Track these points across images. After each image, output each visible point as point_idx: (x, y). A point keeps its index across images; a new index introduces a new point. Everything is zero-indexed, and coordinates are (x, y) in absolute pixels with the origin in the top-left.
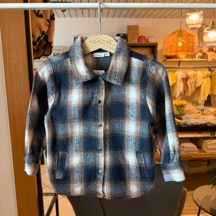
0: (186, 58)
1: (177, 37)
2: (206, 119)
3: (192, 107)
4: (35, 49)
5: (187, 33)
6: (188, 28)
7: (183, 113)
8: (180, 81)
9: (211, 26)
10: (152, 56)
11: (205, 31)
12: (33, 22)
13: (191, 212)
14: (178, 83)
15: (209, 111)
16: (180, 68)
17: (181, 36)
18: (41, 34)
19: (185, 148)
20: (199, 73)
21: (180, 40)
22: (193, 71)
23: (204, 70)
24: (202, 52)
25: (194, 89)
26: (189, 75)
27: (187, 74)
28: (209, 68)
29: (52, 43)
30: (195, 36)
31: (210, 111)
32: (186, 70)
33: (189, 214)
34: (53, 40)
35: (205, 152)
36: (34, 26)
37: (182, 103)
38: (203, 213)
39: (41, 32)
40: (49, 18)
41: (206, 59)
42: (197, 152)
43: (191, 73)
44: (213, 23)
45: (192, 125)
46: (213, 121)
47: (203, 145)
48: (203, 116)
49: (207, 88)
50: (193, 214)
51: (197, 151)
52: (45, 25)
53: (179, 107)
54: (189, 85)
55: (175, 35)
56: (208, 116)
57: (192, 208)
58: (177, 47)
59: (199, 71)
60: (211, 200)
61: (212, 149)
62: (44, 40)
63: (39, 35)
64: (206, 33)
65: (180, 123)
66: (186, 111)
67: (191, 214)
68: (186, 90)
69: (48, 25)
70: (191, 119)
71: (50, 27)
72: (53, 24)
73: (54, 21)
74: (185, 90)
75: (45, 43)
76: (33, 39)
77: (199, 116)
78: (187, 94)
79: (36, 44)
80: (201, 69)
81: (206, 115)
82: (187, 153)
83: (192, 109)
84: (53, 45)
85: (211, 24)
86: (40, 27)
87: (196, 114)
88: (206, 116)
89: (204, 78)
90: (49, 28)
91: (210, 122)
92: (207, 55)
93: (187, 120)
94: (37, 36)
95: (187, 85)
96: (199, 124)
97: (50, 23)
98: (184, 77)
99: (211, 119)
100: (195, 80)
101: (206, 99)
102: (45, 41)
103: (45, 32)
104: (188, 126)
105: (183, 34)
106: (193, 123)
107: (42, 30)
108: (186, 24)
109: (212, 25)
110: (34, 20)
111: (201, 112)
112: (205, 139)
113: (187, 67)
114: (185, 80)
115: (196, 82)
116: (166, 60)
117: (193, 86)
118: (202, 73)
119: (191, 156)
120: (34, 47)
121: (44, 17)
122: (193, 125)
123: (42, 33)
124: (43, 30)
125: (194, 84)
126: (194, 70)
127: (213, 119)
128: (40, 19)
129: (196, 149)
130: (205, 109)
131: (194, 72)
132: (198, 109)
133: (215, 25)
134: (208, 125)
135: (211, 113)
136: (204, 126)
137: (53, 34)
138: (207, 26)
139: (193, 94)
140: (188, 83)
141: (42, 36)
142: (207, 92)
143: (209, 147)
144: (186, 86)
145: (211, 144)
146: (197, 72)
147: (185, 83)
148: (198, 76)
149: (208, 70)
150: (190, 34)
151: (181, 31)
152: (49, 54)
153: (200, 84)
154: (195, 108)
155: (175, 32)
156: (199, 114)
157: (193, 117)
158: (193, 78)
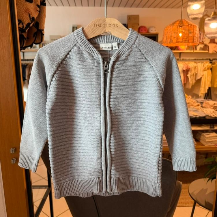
0: (187, 50)
1: (178, 28)
2: (205, 112)
3: (192, 100)
4: (26, 37)
5: (188, 23)
6: (189, 18)
9: (212, 15)
11: (206, 21)
12: (22, 7)
13: (188, 205)
15: (208, 104)
16: (181, 60)
17: (182, 27)
18: (31, 20)
20: (200, 65)
21: (181, 30)
23: (205, 63)
24: (203, 44)
25: (194, 81)
27: (188, 66)
28: (210, 60)
29: (43, 30)
30: (196, 27)
32: (187, 62)
33: (185, 206)
34: (44, 28)
35: (203, 145)
36: (23, 11)
39: (30, 18)
40: (39, 4)
41: (207, 51)
44: (215, 13)
46: (212, 113)
47: (201, 138)
48: (202, 109)
49: (207, 80)
50: (189, 206)
52: (35, 11)
54: (189, 77)
55: (175, 25)
56: (207, 109)
57: (188, 200)
58: (178, 37)
59: (200, 63)
60: (207, 193)
61: (210, 142)
62: (34, 26)
63: (29, 21)
64: (207, 23)
68: (187, 82)
69: (38, 11)
71: (41, 13)
72: (44, 11)
73: (45, 6)
74: (185, 82)
75: (35, 30)
77: (198, 109)
78: (187, 87)
79: (26, 31)
80: (202, 61)
81: (205, 108)
83: (191, 102)
84: (44, 32)
85: (213, 14)
86: (29, 12)
87: (195, 106)
89: (204, 71)
90: (39, 14)
91: (209, 115)
92: (208, 46)
94: (26, 23)
95: (187, 77)
96: (197, 117)
97: (40, 9)
98: (185, 69)
99: (210, 112)
100: (195, 72)
101: (206, 92)
102: (36, 27)
103: (35, 18)
105: (184, 24)
106: (192, 115)
107: (31, 16)
108: (188, 14)
109: (214, 15)
110: (22, 5)
111: (200, 105)
112: (204, 133)
113: (188, 59)
114: (186, 72)
117: (194, 78)
118: (203, 66)
120: (24, 34)
121: (33, 2)
122: (191, 117)
123: (32, 20)
124: (33, 16)
125: (195, 76)
126: (195, 62)
127: (212, 112)
128: (29, 4)
130: (205, 102)
131: (195, 65)
132: (198, 102)
133: (216, 15)
134: (207, 118)
135: (210, 106)
136: (203, 119)
137: (44, 21)
138: (209, 16)
139: (193, 87)
140: (189, 75)
141: (32, 23)
142: (207, 85)
143: (207, 140)
145: (210, 137)
146: (198, 64)
147: (186, 75)
148: (199, 68)
149: (209, 62)
150: (191, 24)
151: (181, 21)
152: (40, 42)
153: (201, 76)
154: (194, 101)
155: (176, 22)
156: (198, 107)
157: (191, 110)
158: (194, 70)
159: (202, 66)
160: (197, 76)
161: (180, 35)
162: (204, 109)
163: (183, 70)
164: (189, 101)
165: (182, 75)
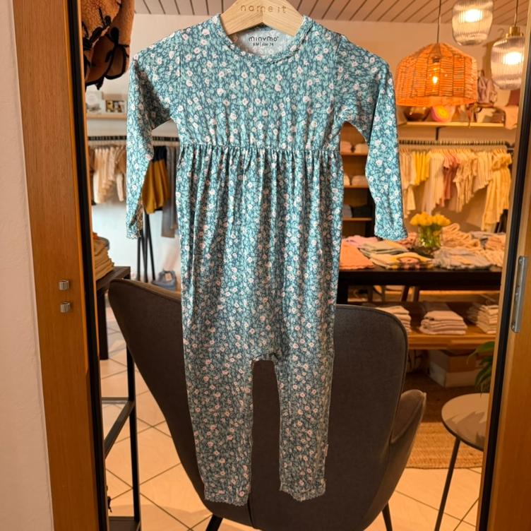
0: (453, 120)
1: (428, 62)
2: (490, 258)
3: (461, 233)
4: (90, 59)
5: (452, 51)
6: (456, 41)
7: (437, 244)
8: (436, 176)
9: (509, 36)
11: (495, 49)
14: (433, 180)
16: (438, 144)
17: (438, 61)
18: (103, 22)
19: (437, 321)
20: (484, 158)
21: (435, 68)
22: (470, 151)
23: (495, 151)
24: (492, 107)
25: (469, 195)
26: (459, 160)
27: (455, 159)
28: (507, 145)
29: (128, 46)
30: (471, 60)
31: (500, 242)
32: (452, 149)
33: (438, 468)
34: (130, 41)
35: (484, 333)
37: (435, 222)
38: (472, 467)
39: (102, 18)
41: (501, 125)
42: (464, 332)
43: (463, 156)
44: (516, 31)
45: (454, 270)
47: (479, 317)
48: (483, 251)
49: (501, 192)
51: (464, 330)
52: (112, 4)
53: (428, 230)
54: (458, 185)
55: (423, 55)
56: (495, 252)
57: (446, 456)
58: (428, 85)
59: (484, 153)
60: (482, 420)
62: (109, 38)
63: (98, 23)
64: (498, 54)
65: (427, 263)
66: (445, 240)
67: (442, 468)
68: (451, 197)
69: (118, 3)
70: (453, 257)
71: (123, 9)
72: (130, 4)
74: (449, 197)
75: (110, 46)
76: (85, 32)
77: (474, 252)
78: (452, 208)
79: (91, 46)
80: (489, 147)
81: (491, 249)
82: (441, 332)
83: (458, 238)
84: (129, 51)
85: (511, 32)
86: (100, 5)
87: (467, 247)
88: (490, 252)
89: (494, 170)
90: (120, 11)
91: (499, 265)
92: (504, 112)
93: (444, 258)
94: (94, 27)
95: (454, 185)
96: (471, 267)
97: (122, 1)
98: (447, 166)
99: (501, 257)
100: (472, 174)
101: (498, 220)
102: (112, 41)
103: (112, 18)
104: (444, 271)
105: (444, 54)
106: (457, 264)
107: (104, 13)
108: (453, 31)
109: (512, 34)
111: (480, 245)
112: (486, 305)
113: (455, 142)
114: (450, 172)
115: (474, 178)
116: (405, 124)
117: (468, 187)
118: (490, 158)
119: (449, 340)
120: (87, 54)
122: (457, 268)
123: (105, 21)
124: (108, 15)
125: (471, 183)
126: (472, 151)
129: (463, 326)
130: (489, 238)
131: (472, 155)
132: (473, 237)
133: (519, 34)
134: (493, 270)
136: (486, 271)
137: (131, 26)
139: (467, 208)
140: (456, 180)
141: (105, 28)
142: (500, 203)
143: (491, 322)
144: (451, 188)
146: (480, 154)
147: (450, 180)
148: (482, 165)
149: (505, 151)
150: (458, 54)
151: (437, 47)
152: (120, 72)
153: (486, 183)
154: (466, 235)
155: (424, 49)
156: (475, 248)
157: (458, 253)
158: (469, 169)
159: (488, 160)
160: (477, 181)
161: (435, 80)
162: (487, 250)
163: (444, 168)
164: (454, 236)
165: (441, 179)
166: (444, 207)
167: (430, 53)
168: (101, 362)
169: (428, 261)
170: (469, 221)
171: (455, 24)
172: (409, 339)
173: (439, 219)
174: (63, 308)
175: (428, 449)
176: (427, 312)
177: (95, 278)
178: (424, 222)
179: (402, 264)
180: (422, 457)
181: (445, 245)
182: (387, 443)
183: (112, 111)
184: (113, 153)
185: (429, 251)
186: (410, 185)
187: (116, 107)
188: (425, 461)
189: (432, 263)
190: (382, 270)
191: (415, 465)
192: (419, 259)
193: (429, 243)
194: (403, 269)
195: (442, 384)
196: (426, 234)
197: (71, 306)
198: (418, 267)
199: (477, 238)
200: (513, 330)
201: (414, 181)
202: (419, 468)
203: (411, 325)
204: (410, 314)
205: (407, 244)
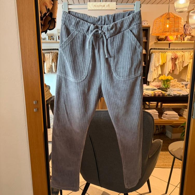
0: (175, 40)
1: (165, 20)
3: (178, 83)
4: (43, 24)
5: (174, 15)
6: (176, 11)
7: (169, 87)
8: (169, 61)
10: (145, 38)
12: (41, 1)
16: (169, 49)
18: (47, 11)
19: (168, 115)
20: (187, 54)
23: (191, 52)
24: (190, 35)
25: (182, 68)
27: (176, 55)
30: (181, 18)
32: (175, 51)
34: (56, 17)
35: (185, 119)
36: (42, 4)
37: (168, 78)
42: (178, 119)
43: (179, 54)
45: (174, 96)
47: (184, 113)
51: (178, 118)
52: (50, 4)
53: (165, 81)
54: (177, 64)
55: (163, 17)
58: (165, 28)
59: (187, 52)
63: (45, 11)
66: (172, 85)
69: (52, 4)
70: (174, 91)
72: (56, 4)
73: (57, 1)
74: (174, 69)
75: (50, 19)
76: (41, 15)
78: (175, 73)
79: (43, 19)
82: (170, 119)
84: (56, 20)
86: (46, 5)
87: (180, 88)
89: (191, 59)
90: (53, 6)
93: (171, 92)
94: (44, 13)
95: (175, 64)
97: (53, 3)
98: (173, 57)
100: (182, 60)
102: (50, 17)
103: (50, 9)
104: (171, 96)
105: (171, 16)
107: (47, 8)
108: (175, 8)
112: (186, 109)
113: (176, 49)
114: (174, 59)
116: (157, 42)
117: (181, 65)
119: (172, 121)
120: (42, 22)
122: (176, 95)
125: (182, 64)
126: (182, 52)
129: (178, 116)
130: (188, 84)
132: (182, 84)
137: (57, 11)
139: (181, 73)
141: (48, 13)
146: (185, 53)
148: (186, 57)
150: (176, 16)
151: (168, 14)
152: (53, 28)
153: (188, 64)
154: (179, 83)
155: (164, 14)
156: (183, 88)
157: (176, 90)
158: (181, 58)
159: (189, 55)
160: (184, 63)
162: (187, 89)
163: (172, 58)
164: (175, 84)
165: (171, 62)
166: (172, 73)
167: (166, 16)
168: (48, 129)
169: (165, 93)
170: (181, 78)
171: (175, 5)
172: (155, 121)
173: (170, 77)
174: (35, 110)
175: (165, 161)
176: (164, 112)
177: (46, 100)
178: (164, 79)
179: (156, 94)
180: (162, 164)
181: (172, 87)
182: (147, 158)
183: (50, 40)
184: (51, 55)
185: (166, 89)
186: (160, 65)
187: (52, 38)
188: (163, 165)
189: (167, 94)
190: (148, 96)
191: (159, 167)
192: (161, 92)
193: (165, 86)
194: (156, 96)
195: (170, 138)
196: (165, 83)
197: (38, 109)
198: (161, 95)
199: (184, 84)
200: (192, 118)
201: (161, 63)
202: (161, 168)
203: (158, 116)
204: (158, 112)
205: (158, 86)
